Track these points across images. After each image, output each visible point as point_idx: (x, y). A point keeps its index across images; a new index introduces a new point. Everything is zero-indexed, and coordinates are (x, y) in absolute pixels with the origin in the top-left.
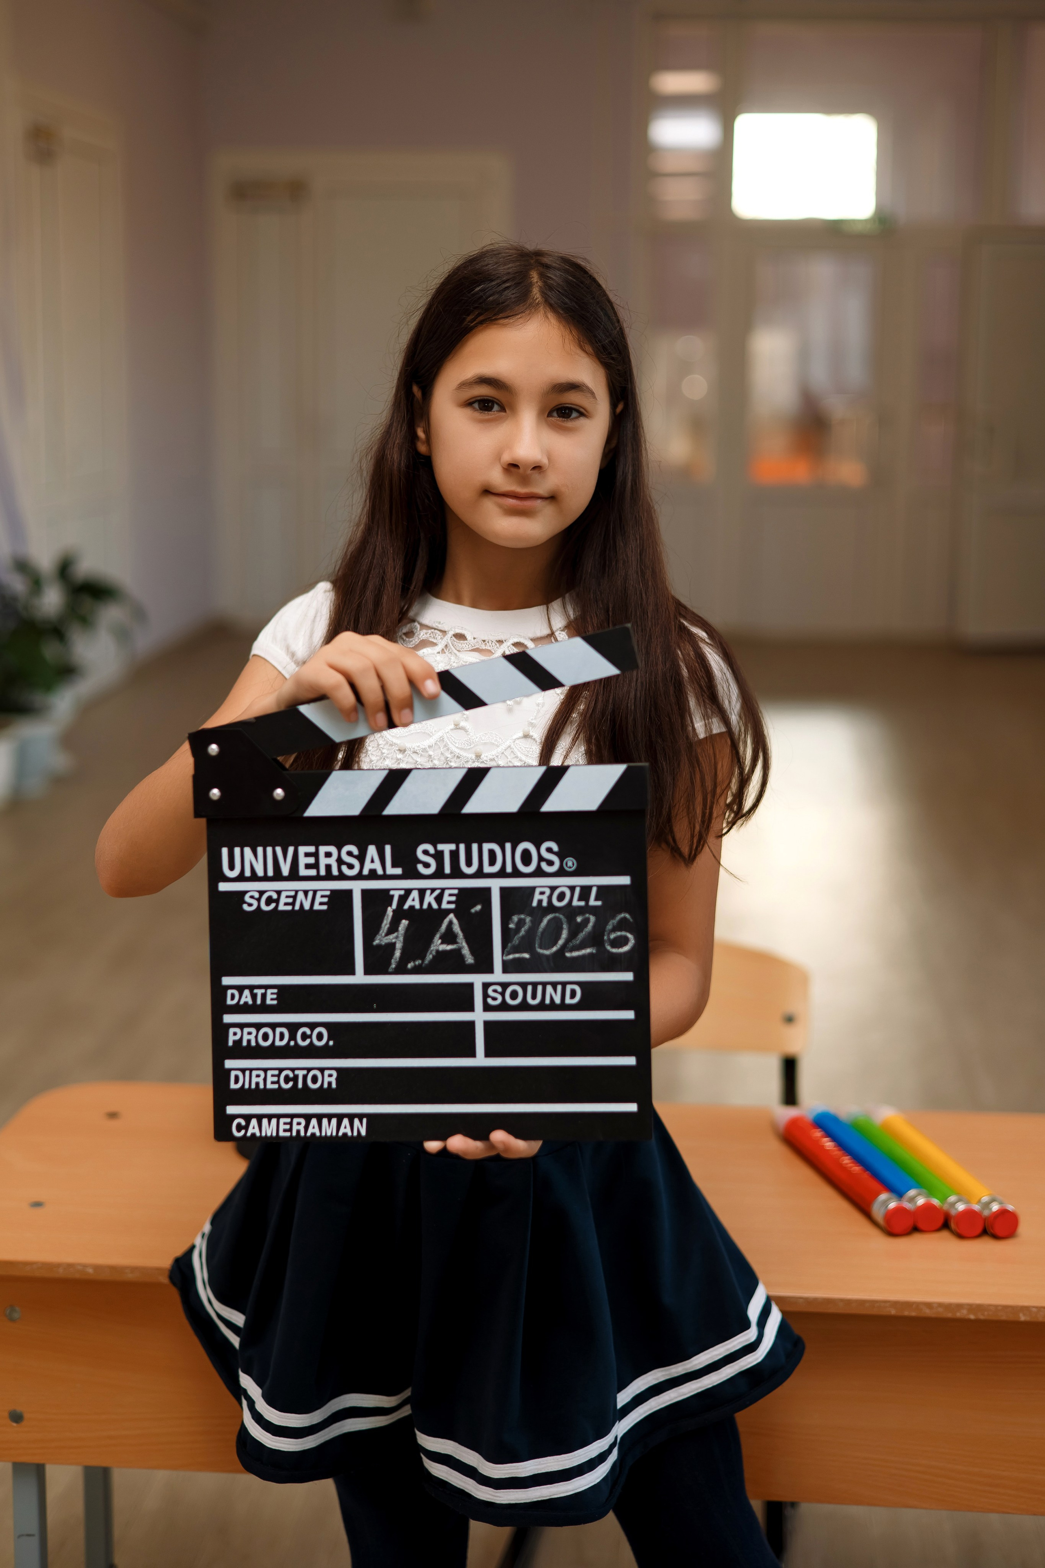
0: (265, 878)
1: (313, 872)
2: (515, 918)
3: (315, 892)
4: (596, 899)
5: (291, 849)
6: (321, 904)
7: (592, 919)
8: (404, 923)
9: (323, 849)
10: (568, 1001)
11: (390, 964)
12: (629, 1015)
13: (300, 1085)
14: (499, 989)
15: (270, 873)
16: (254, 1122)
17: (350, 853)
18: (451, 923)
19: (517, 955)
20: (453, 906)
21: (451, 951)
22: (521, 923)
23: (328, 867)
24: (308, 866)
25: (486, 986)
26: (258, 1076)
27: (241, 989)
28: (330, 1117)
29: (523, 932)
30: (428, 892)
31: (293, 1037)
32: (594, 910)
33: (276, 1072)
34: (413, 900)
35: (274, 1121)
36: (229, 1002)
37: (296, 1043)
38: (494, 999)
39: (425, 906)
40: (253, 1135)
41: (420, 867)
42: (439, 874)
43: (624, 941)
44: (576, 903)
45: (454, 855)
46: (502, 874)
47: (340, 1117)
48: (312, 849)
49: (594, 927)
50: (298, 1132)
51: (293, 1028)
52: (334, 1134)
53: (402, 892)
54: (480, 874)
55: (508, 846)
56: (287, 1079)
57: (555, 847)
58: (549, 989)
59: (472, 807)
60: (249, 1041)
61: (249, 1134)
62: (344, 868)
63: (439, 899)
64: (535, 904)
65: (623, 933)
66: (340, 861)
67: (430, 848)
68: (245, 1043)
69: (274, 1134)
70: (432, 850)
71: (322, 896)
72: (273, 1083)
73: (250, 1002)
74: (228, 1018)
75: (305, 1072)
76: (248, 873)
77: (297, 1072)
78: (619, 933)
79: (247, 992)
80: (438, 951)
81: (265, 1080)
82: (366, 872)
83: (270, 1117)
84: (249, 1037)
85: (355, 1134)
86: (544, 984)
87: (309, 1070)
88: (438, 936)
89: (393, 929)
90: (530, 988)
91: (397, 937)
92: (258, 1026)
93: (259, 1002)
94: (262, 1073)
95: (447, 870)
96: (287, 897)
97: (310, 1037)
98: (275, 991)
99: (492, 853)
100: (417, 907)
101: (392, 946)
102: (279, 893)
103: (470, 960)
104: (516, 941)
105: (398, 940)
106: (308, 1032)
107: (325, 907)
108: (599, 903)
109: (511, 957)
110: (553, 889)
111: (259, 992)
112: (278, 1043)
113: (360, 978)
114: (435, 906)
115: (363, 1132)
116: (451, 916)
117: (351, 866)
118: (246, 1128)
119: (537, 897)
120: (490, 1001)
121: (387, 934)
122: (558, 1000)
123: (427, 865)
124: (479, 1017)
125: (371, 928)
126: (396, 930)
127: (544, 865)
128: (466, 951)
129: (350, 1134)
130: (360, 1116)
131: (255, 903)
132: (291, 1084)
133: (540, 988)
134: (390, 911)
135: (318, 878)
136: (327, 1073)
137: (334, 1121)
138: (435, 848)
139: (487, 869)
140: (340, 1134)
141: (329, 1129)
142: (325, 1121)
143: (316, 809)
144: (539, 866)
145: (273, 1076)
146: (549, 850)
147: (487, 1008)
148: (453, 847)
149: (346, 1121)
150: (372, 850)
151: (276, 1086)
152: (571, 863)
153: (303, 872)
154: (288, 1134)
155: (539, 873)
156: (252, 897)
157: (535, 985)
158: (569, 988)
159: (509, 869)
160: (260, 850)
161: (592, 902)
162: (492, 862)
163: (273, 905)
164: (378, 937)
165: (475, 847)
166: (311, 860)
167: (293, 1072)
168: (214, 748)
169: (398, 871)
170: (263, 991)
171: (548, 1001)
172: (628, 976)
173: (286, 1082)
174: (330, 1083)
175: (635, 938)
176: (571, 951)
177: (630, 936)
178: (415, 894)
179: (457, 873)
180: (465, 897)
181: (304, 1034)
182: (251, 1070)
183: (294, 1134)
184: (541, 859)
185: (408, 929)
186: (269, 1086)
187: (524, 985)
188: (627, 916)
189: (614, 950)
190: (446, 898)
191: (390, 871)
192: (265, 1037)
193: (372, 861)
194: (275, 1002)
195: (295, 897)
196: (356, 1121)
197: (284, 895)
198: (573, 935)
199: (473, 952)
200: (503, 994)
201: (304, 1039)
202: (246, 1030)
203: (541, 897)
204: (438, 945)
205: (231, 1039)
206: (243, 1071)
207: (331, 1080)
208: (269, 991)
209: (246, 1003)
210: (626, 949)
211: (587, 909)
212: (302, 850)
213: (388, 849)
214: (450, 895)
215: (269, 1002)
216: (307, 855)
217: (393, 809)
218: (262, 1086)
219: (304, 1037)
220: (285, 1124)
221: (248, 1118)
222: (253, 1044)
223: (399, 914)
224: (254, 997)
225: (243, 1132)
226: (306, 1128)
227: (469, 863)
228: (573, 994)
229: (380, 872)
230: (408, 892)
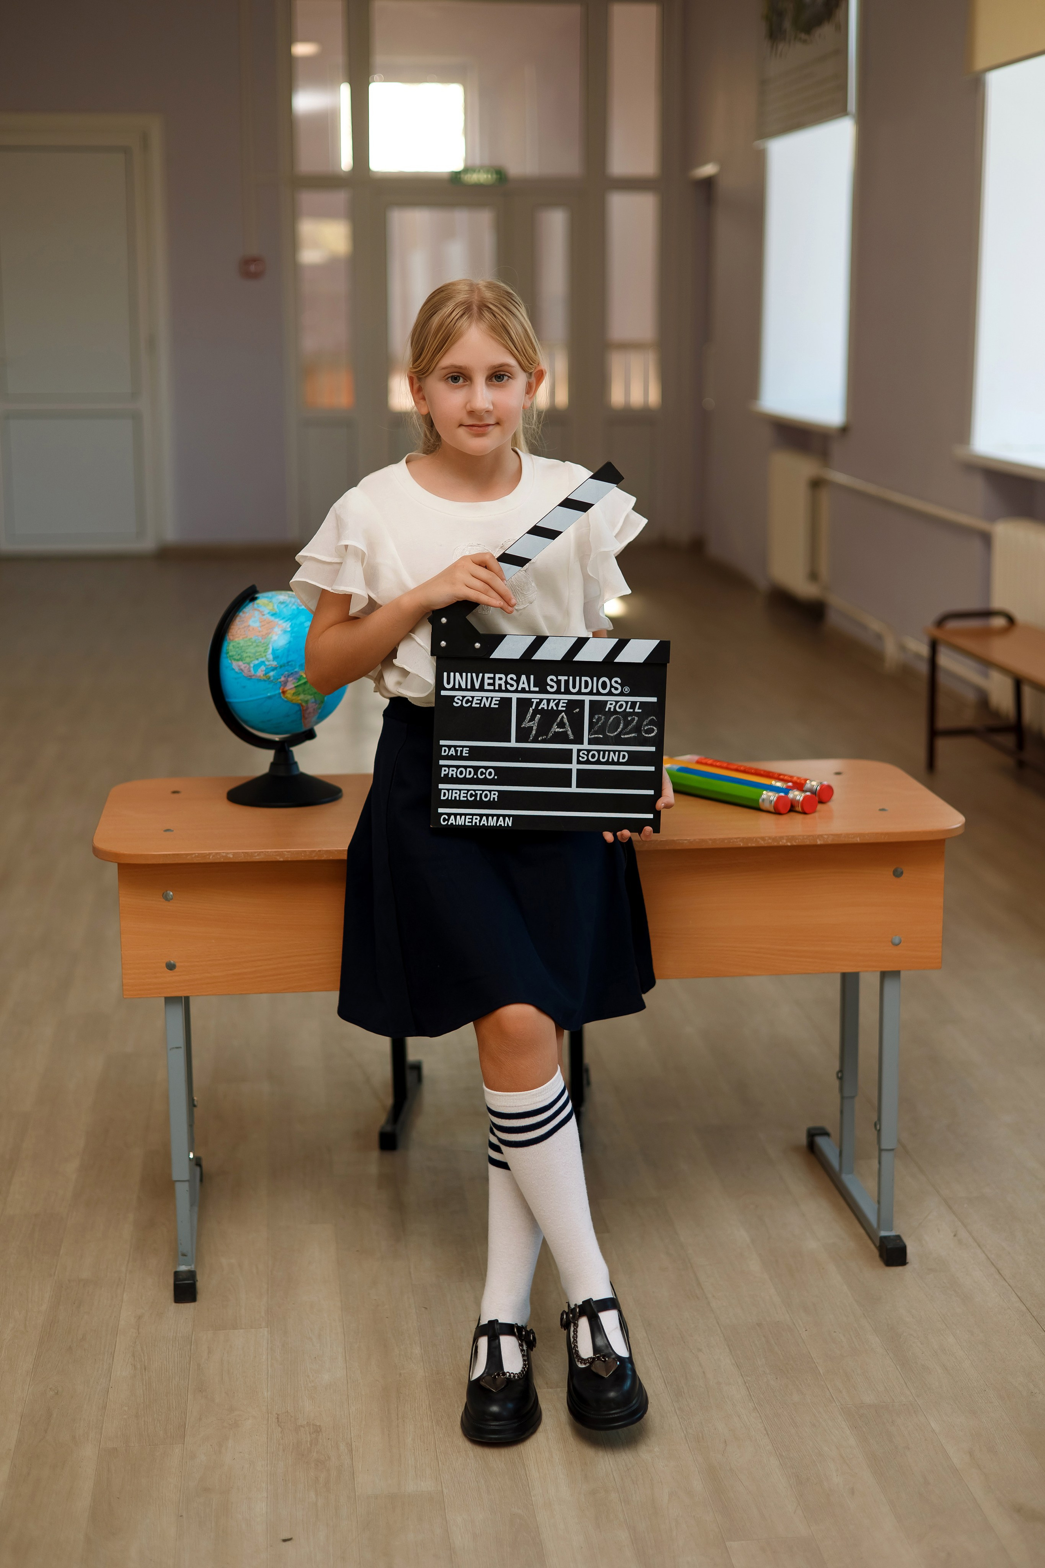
0: (466, 690)
1: (492, 688)
2: (596, 717)
3: (492, 698)
4: (638, 709)
5: (481, 675)
6: (495, 704)
7: (636, 718)
8: (538, 716)
9: (498, 676)
10: (621, 760)
11: (530, 737)
12: (652, 769)
13: (478, 799)
14: (586, 753)
15: (469, 687)
16: (452, 817)
17: (512, 679)
18: (563, 717)
19: (596, 736)
20: (564, 709)
21: (562, 731)
22: (599, 719)
23: (500, 685)
24: (489, 684)
25: (579, 751)
26: (456, 793)
27: (449, 747)
28: (493, 816)
29: (600, 724)
30: (552, 701)
31: (476, 773)
32: (637, 714)
33: (466, 792)
34: (544, 705)
35: (463, 817)
36: (443, 754)
37: (477, 776)
38: (583, 758)
39: (550, 708)
40: (452, 824)
41: (548, 687)
42: (558, 692)
43: (652, 731)
44: (628, 710)
45: (567, 682)
46: (591, 693)
47: (498, 816)
48: (492, 675)
49: (637, 723)
50: (476, 823)
51: (476, 769)
52: (495, 825)
53: (538, 700)
54: (579, 693)
55: (595, 679)
56: (471, 795)
57: (619, 681)
58: (612, 753)
59: (579, 658)
60: (452, 775)
61: (449, 824)
62: (508, 686)
63: (557, 705)
64: (607, 710)
65: (651, 727)
66: (506, 683)
67: (554, 678)
68: (450, 776)
69: (463, 824)
70: (555, 680)
71: (496, 700)
72: (464, 797)
73: (454, 754)
74: (442, 762)
75: (481, 792)
76: (457, 687)
77: (477, 792)
78: (650, 727)
79: (453, 749)
80: (555, 732)
81: (460, 795)
82: (519, 689)
83: (461, 815)
84: (452, 773)
85: (506, 825)
86: (609, 751)
87: (483, 791)
88: (555, 724)
89: (532, 719)
90: (602, 753)
91: (534, 723)
92: (458, 767)
93: (459, 755)
94: (458, 792)
95: (563, 690)
96: (477, 700)
97: (485, 774)
98: (468, 749)
99: (586, 682)
100: (546, 708)
101: (531, 728)
102: (473, 697)
103: (571, 737)
104: (596, 728)
105: (534, 725)
106: (484, 771)
107: (497, 706)
108: (640, 711)
109: (593, 736)
110: (617, 702)
111: (459, 749)
112: (468, 776)
113: (513, 744)
114: (555, 708)
115: (510, 825)
116: (563, 713)
117: (512, 686)
118: (448, 820)
119: (608, 706)
120: (580, 758)
121: (528, 722)
122: (616, 760)
123: (552, 687)
124: (574, 767)
125: (520, 718)
126: (534, 720)
127: (613, 690)
128: (570, 732)
129: (503, 825)
130: (509, 816)
131: (460, 702)
132: (473, 798)
133: (607, 753)
134: (531, 710)
135: (494, 691)
136: (493, 793)
137: (495, 818)
138: (557, 678)
139: (583, 690)
140: (498, 825)
141: (492, 822)
142: (490, 818)
143: (496, 655)
144: (610, 690)
145: (464, 793)
146: (616, 682)
147: (579, 762)
148: (566, 678)
149: (501, 818)
150: (524, 678)
151: (465, 799)
152: (627, 689)
153: (486, 687)
154: (470, 824)
155: (610, 694)
156: (458, 699)
157: (604, 751)
158: (622, 753)
159: (595, 691)
160: (464, 674)
161: (637, 710)
162: (586, 687)
163: (470, 704)
164: (524, 723)
165: (578, 678)
166: (491, 681)
167: (475, 792)
168: (444, 620)
169: (537, 689)
170: (461, 749)
171: (610, 760)
172: (653, 749)
173: (471, 797)
174: (494, 798)
175: (657, 730)
176: (624, 735)
177: (655, 728)
178: (545, 701)
179: (567, 692)
180: (571, 704)
181: (482, 772)
182: (452, 790)
183: (474, 824)
184: (612, 686)
185: (540, 720)
186: (462, 799)
187: (599, 751)
188: (654, 718)
189: (646, 735)
190: (561, 704)
191: (532, 689)
192: (461, 773)
193: (523, 683)
194: (467, 755)
195: (481, 700)
196: (507, 818)
197: (475, 698)
198: (625, 727)
199: (573, 733)
200: (587, 755)
201: (481, 775)
202: (451, 769)
203: (610, 706)
204: (555, 729)
205: (443, 773)
206: (448, 790)
207: (495, 796)
208: (465, 749)
209: (452, 755)
210: (653, 735)
211: (634, 713)
212: (487, 675)
213: (532, 677)
214: (563, 703)
215: (464, 754)
216: (489, 678)
217: (537, 657)
218: (458, 799)
219: (482, 773)
220: (469, 818)
221: (449, 815)
222: (455, 776)
223: (536, 711)
224: (456, 751)
225: (446, 822)
226: (480, 821)
227: (574, 687)
228: (624, 757)
229: (527, 689)
230: (541, 700)
